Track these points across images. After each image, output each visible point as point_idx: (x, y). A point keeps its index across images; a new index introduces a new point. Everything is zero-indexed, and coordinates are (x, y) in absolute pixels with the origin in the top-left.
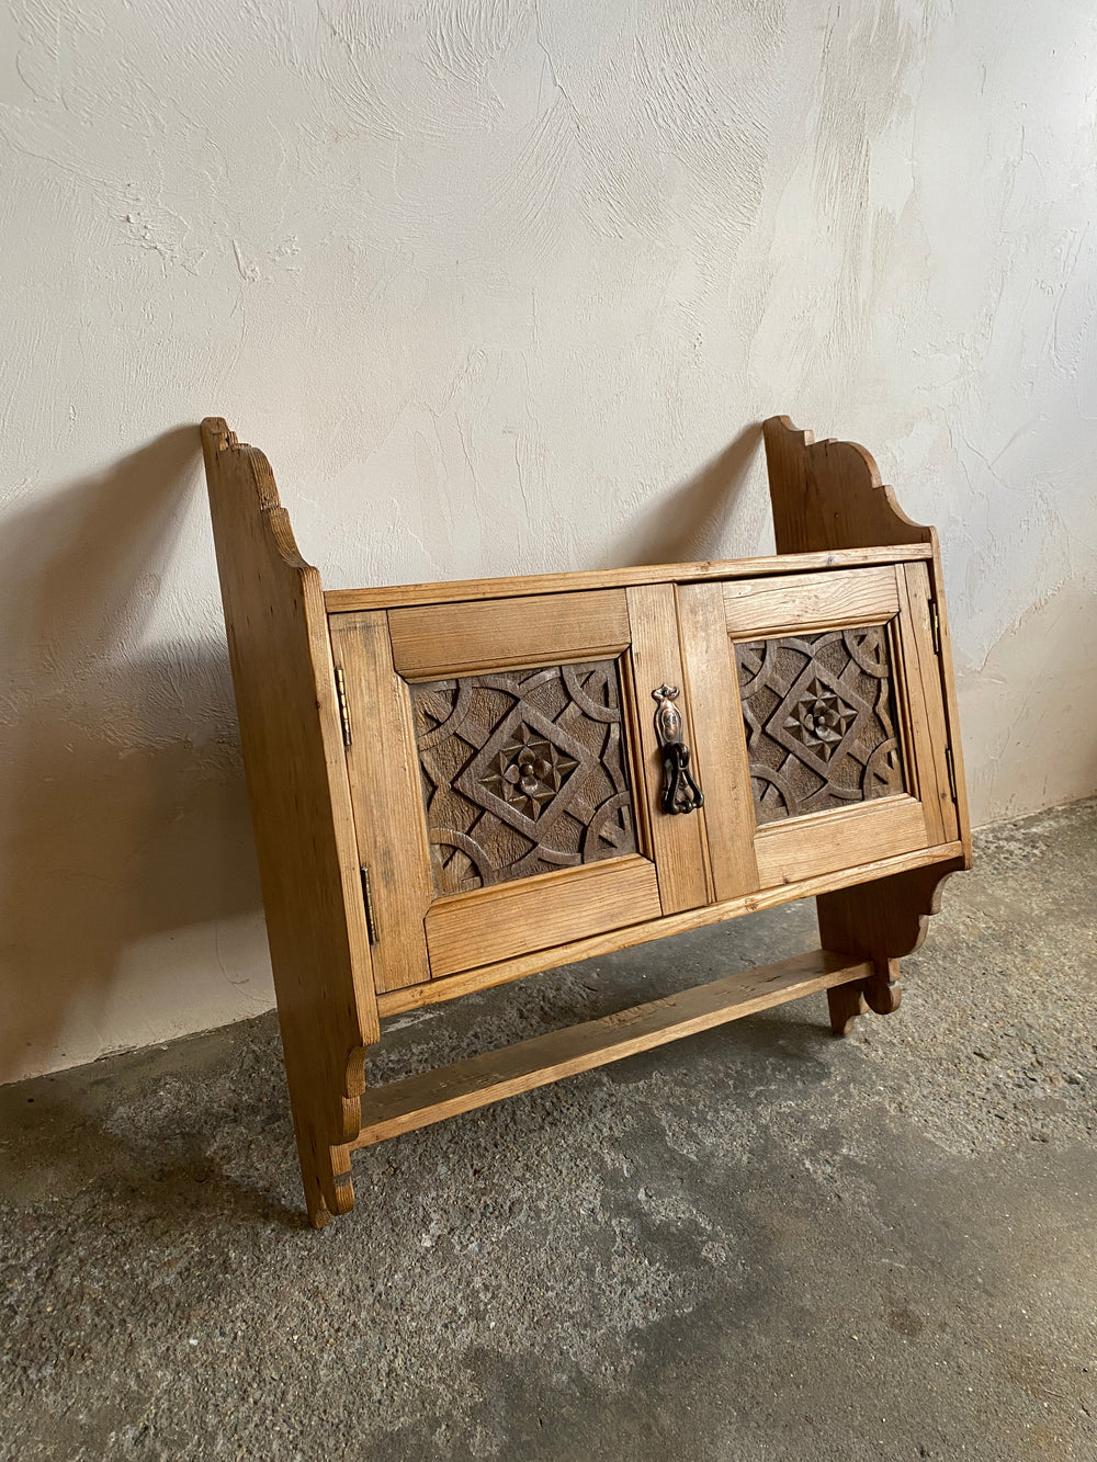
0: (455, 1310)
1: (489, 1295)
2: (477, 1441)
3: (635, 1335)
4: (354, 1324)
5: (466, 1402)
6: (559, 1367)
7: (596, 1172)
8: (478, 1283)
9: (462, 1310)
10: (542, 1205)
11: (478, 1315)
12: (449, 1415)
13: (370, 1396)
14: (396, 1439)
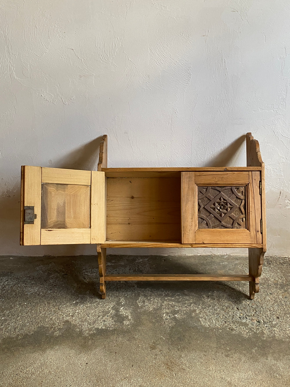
0: (70, 314)
1: (77, 314)
2: (56, 333)
3: (97, 329)
4: (51, 310)
5: (59, 327)
6: (79, 328)
7: (117, 301)
8: (77, 311)
9: (71, 314)
10: (100, 303)
11: (72, 316)
12: (55, 328)
13: (45, 320)
14: (44, 327)
